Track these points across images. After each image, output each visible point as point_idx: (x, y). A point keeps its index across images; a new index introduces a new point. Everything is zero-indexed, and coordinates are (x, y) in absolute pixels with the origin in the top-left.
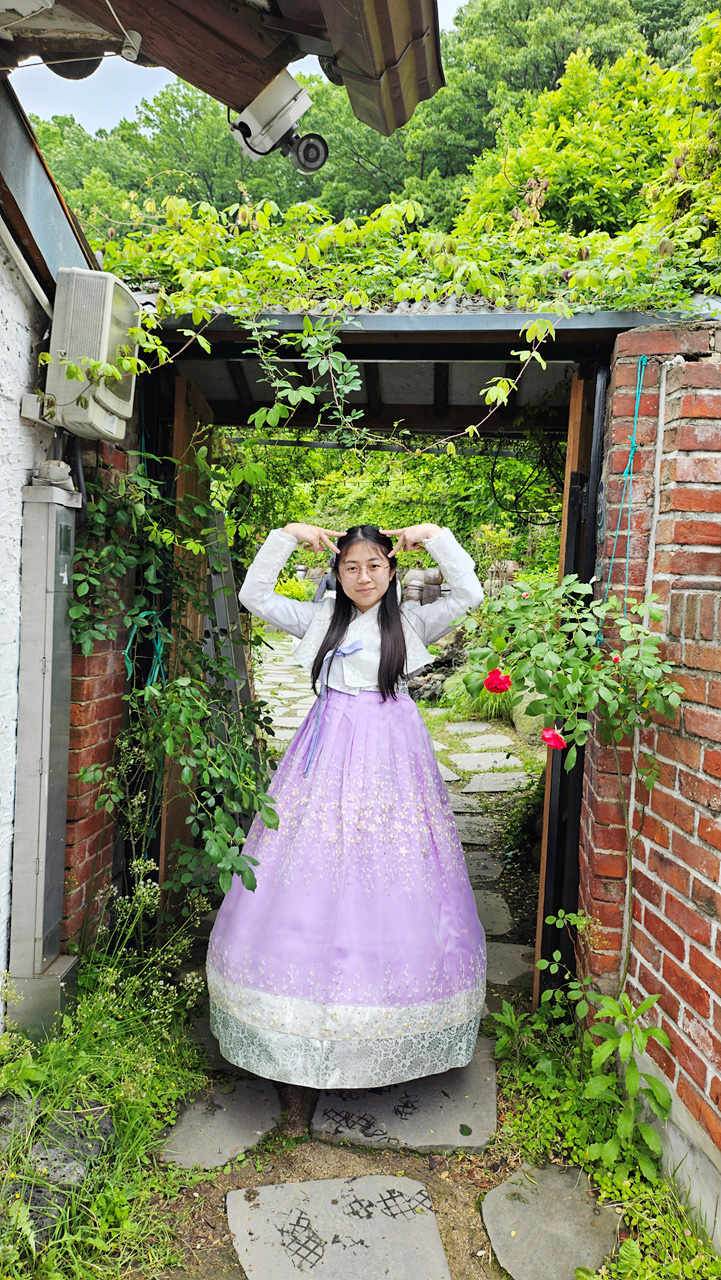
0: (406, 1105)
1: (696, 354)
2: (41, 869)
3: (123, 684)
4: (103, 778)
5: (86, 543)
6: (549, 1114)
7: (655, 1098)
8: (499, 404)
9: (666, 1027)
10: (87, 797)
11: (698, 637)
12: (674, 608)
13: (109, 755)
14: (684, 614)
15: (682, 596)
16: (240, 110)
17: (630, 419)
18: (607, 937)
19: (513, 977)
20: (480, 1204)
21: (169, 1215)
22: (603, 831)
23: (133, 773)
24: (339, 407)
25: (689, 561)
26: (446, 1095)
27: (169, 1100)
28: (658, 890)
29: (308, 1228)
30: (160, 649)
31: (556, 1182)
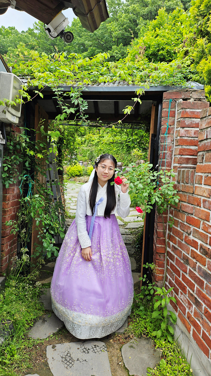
1: (186, 99)
3: (19, 196)
4: (13, 224)
5: (7, 154)
6: (143, 322)
7: (172, 317)
9: (175, 297)
10: (8, 230)
11: (185, 183)
12: (179, 174)
13: (15, 217)
14: (181, 176)
15: (181, 170)
16: (47, 24)
17: (167, 118)
18: (159, 270)
20: (121, 349)
21: (29, 353)
22: (159, 240)
23: (22, 223)
24: (82, 114)
25: (184, 160)
27: (32, 319)
28: (174, 257)
29: (70, 356)
30: (30, 186)
31: (144, 342)
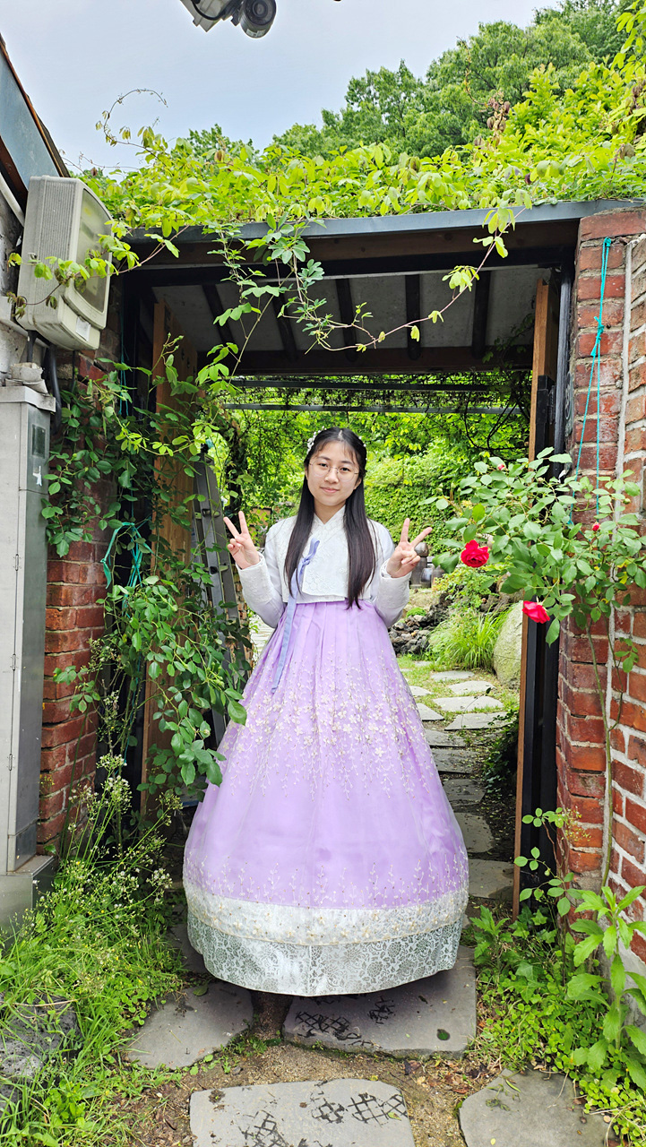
0: (382, 1010)
2: (13, 765)
3: (103, 592)
4: (78, 679)
6: (531, 1019)
8: (461, 290)
10: (66, 702)
17: (596, 301)
18: (586, 833)
19: (494, 890)
20: (458, 1111)
21: (129, 1115)
22: (579, 723)
24: (303, 303)
26: (424, 1000)
27: (140, 1000)
28: (640, 777)
29: (273, 1131)
30: (138, 559)
31: (539, 1089)
